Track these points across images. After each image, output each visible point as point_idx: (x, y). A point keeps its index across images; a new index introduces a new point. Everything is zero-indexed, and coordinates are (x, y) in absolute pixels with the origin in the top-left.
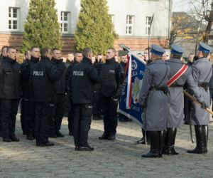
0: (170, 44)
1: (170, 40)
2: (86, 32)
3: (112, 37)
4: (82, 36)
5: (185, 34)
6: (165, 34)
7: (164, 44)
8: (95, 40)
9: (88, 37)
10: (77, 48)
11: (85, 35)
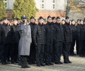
0: (66, 14)
1: (66, 12)
2: (20, 8)
3: (35, 10)
4: (17, 10)
5: (77, 8)
6: (63, 9)
7: (63, 14)
8: (25, 13)
9: (21, 11)
10: (15, 18)
11: (19, 10)
